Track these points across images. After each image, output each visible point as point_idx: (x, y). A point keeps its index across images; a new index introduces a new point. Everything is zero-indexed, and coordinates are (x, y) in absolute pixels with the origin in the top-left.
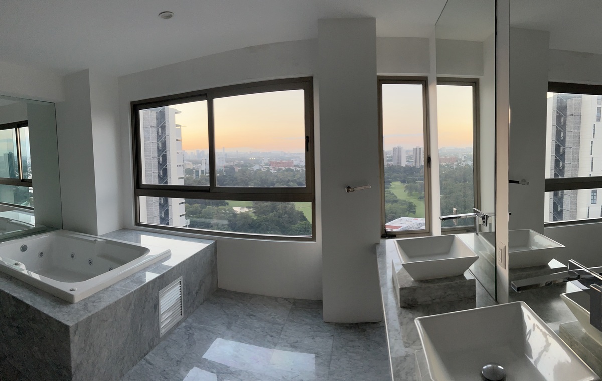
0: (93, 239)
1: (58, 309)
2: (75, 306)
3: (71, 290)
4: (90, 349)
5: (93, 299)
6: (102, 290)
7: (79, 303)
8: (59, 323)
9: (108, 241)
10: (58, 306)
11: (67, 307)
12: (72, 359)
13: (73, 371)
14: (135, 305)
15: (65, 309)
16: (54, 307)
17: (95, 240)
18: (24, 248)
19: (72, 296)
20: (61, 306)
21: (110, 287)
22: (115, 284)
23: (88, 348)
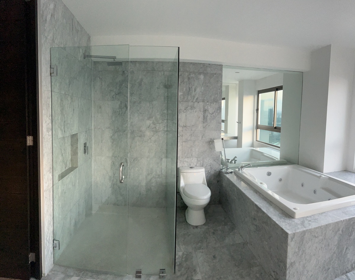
0: (319, 175)
1: (283, 220)
2: (296, 221)
3: (294, 209)
4: (302, 254)
5: (309, 219)
6: (318, 214)
7: (298, 219)
8: (282, 229)
9: (330, 178)
10: (283, 217)
11: (290, 220)
12: (288, 257)
13: (288, 266)
14: (342, 231)
15: (288, 221)
16: (281, 218)
17: (320, 176)
18: (269, 174)
19: (294, 213)
20: (286, 218)
21: (324, 213)
22: (329, 211)
23: (301, 253)
